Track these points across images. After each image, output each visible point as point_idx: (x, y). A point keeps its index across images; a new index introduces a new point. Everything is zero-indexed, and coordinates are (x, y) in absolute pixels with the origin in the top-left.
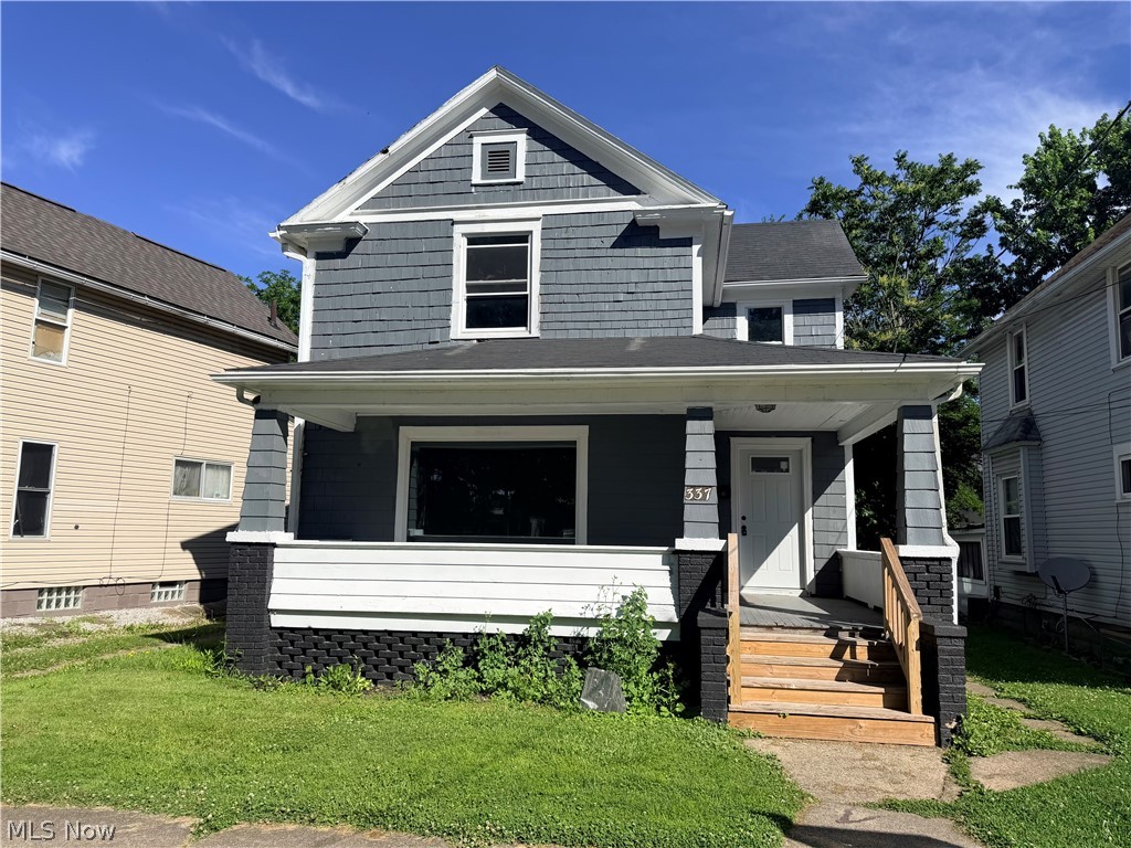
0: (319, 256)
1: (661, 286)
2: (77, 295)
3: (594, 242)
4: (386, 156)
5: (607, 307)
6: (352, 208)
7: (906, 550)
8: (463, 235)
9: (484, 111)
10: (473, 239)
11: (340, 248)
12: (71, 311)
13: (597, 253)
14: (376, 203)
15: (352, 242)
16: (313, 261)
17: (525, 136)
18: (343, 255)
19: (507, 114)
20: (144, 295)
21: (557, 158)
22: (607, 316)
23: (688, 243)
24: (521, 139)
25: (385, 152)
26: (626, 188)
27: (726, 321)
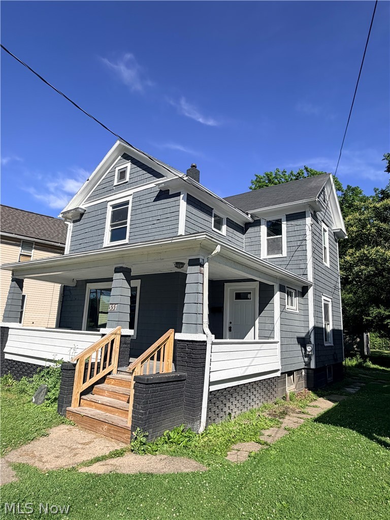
0: (74, 222)
1: (169, 215)
2: (35, 245)
3: (148, 201)
4: (88, 181)
5: (150, 227)
6: (83, 203)
7: (179, 336)
8: (111, 206)
9: (120, 157)
10: (114, 207)
11: (78, 218)
12: (33, 250)
13: (148, 205)
14: (90, 199)
15: (82, 215)
16: (72, 224)
17: (130, 163)
18: (79, 220)
19: (126, 157)
20: (58, 243)
21: (139, 169)
22: (150, 231)
23: (178, 194)
24: (129, 165)
25: (88, 180)
26: (158, 175)
27: (256, 228)
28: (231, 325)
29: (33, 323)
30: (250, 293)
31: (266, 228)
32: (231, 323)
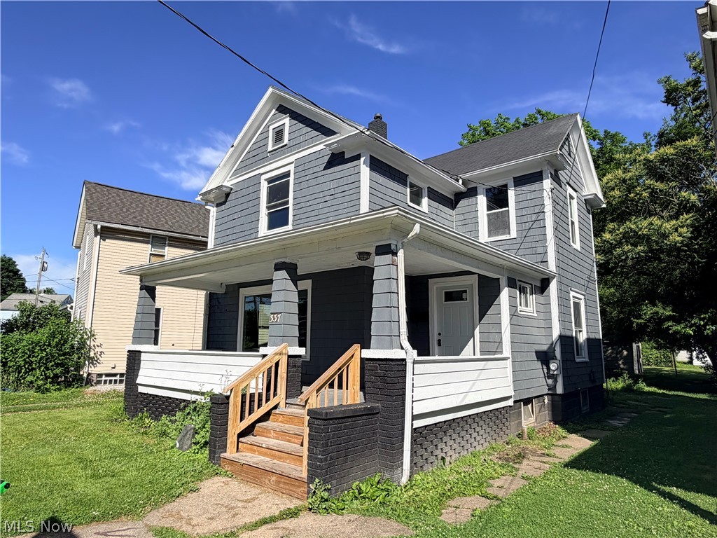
0: (218, 206)
1: (345, 188)
2: (169, 240)
3: (316, 169)
4: (233, 148)
5: (321, 206)
6: (228, 179)
8: (265, 180)
9: (274, 110)
10: (270, 181)
11: (223, 200)
12: (167, 248)
13: (316, 175)
14: (237, 172)
15: (228, 195)
16: (215, 208)
17: (288, 118)
18: (224, 203)
19: (282, 110)
21: (301, 125)
22: (321, 211)
23: (358, 157)
24: (287, 121)
25: (232, 146)
26: (328, 132)
27: (471, 200)
28: (440, 337)
29: (173, 345)
30: (465, 291)
31: (485, 199)
32: (440, 334)
